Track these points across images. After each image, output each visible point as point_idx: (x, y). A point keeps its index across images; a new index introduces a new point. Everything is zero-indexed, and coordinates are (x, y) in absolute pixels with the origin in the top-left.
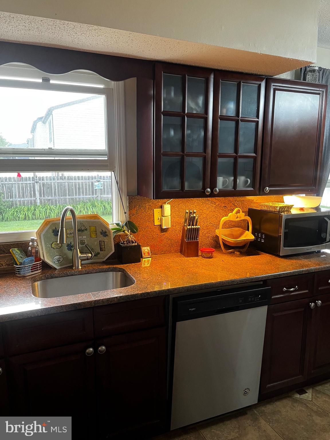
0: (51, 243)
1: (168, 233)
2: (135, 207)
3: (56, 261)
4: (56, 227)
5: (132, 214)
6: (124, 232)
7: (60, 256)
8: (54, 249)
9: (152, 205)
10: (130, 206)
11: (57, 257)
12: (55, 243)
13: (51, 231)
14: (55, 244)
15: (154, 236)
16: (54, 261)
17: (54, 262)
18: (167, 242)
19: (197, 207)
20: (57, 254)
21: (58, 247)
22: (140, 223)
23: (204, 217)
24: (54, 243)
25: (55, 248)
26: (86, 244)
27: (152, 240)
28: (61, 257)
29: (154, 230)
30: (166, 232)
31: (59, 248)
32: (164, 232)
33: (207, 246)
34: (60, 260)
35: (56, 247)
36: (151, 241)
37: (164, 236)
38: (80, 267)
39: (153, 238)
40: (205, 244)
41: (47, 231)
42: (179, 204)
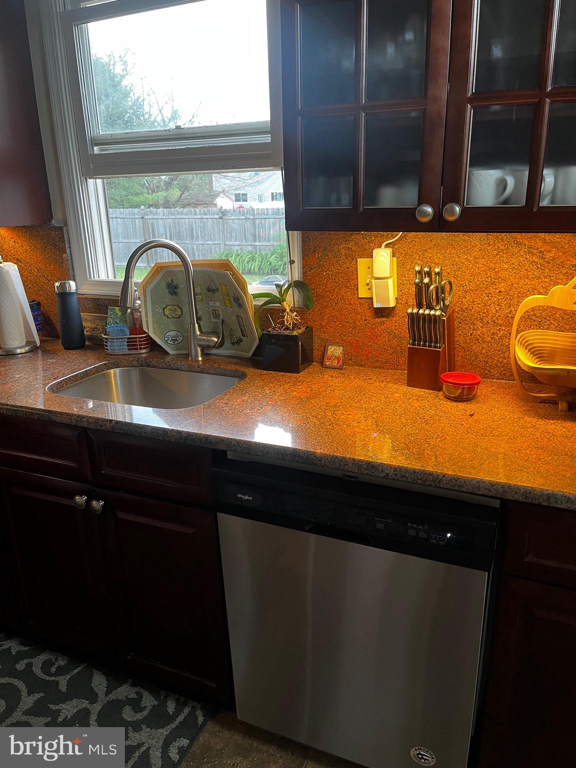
0: (164, 306)
1: (394, 322)
2: (314, 251)
3: (170, 339)
4: (172, 279)
5: (310, 266)
6: (281, 304)
7: (179, 332)
8: (168, 317)
9: (354, 248)
10: (306, 247)
11: (172, 333)
12: (171, 307)
13: (164, 285)
14: (170, 309)
15: (357, 322)
16: (166, 339)
17: (166, 341)
18: (389, 341)
19: (482, 261)
20: (173, 328)
21: (175, 316)
22: (327, 290)
23: (500, 292)
24: (168, 307)
25: (170, 316)
26: (221, 317)
27: (353, 332)
28: (179, 334)
29: (359, 309)
30: (387, 317)
31: (177, 318)
32: (384, 317)
33: (504, 370)
34: (178, 339)
35: (172, 316)
36: (351, 333)
37: (383, 327)
38: (200, 359)
39: (354, 328)
40: (499, 364)
41: (157, 285)
42: (426, 250)
